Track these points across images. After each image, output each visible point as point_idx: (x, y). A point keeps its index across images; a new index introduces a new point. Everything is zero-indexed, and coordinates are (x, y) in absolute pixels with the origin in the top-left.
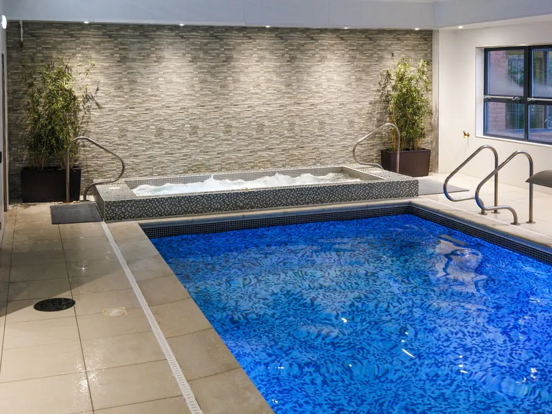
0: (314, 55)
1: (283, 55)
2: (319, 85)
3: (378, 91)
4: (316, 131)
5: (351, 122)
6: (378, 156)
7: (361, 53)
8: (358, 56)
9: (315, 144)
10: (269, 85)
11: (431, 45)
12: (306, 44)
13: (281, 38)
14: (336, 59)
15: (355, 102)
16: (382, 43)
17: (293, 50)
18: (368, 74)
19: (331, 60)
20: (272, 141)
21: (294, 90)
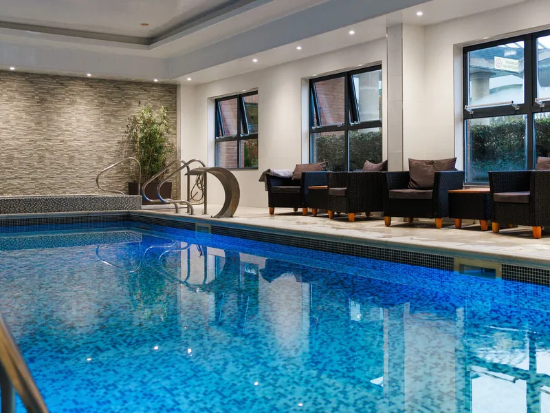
0: (64, 98)
1: (33, 97)
2: (69, 124)
3: (126, 132)
4: (66, 164)
5: (100, 159)
6: (126, 187)
7: (110, 99)
8: (106, 102)
9: (64, 175)
10: (19, 122)
11: (176, 97)
12: (55, 88)
13: (32, 82)
14: (85, 104)
15: (103, 140)
16: (130, 92)
17: (43, 93)
18: (115, 117)
19: (80, 104)
20: (21, 171)
21: (44, 128)
